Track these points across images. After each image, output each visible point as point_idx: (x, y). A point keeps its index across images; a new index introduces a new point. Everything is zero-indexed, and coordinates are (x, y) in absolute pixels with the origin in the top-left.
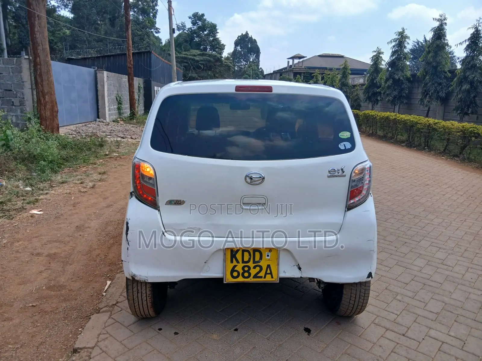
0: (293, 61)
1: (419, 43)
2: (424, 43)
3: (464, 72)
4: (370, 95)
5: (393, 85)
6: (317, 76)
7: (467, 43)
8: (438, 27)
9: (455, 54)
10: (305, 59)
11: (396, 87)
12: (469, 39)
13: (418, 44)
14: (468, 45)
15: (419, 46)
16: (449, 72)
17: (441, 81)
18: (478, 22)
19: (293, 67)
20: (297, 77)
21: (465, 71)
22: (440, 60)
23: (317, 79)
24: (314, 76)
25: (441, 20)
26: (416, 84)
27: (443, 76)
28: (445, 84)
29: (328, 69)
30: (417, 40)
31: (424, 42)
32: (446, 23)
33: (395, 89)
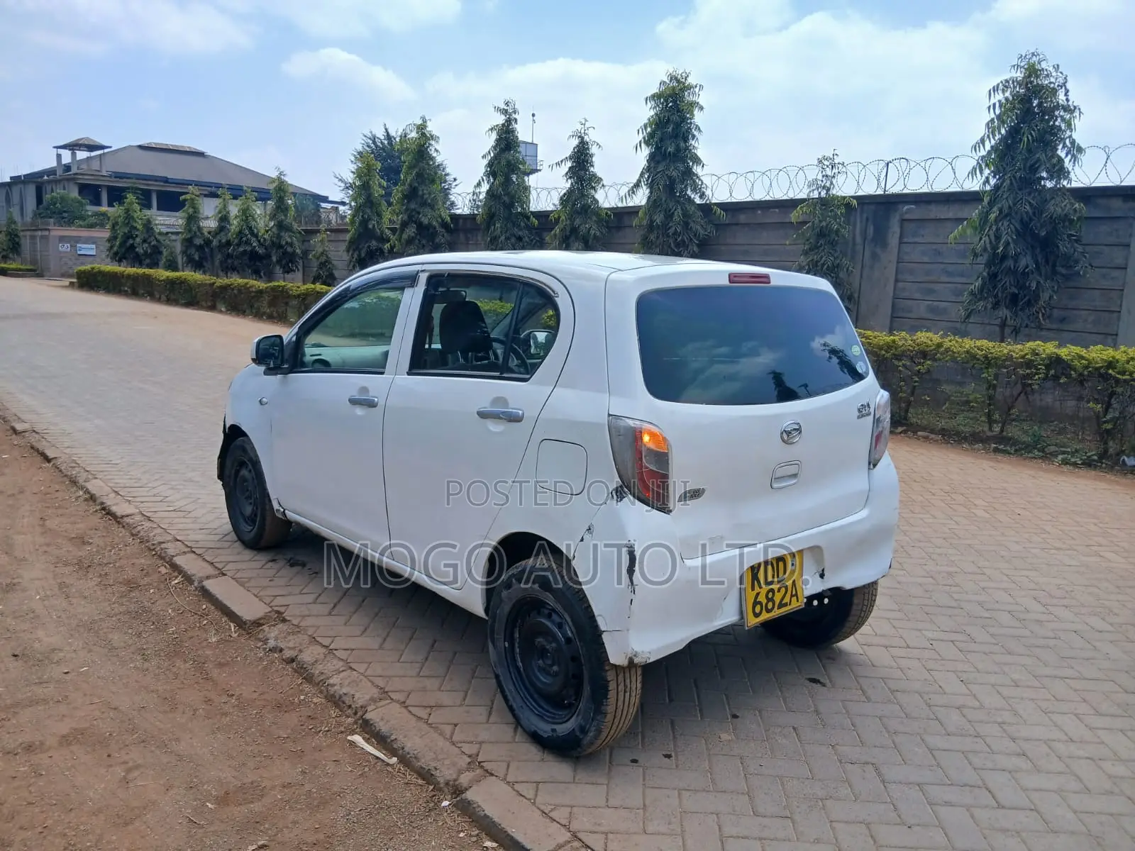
0: (74, 155)
1: (377, 140)
2: (386, 142)
3: (570, 219)
4: (363, 255)
5: (418, 237)
6: (192, 200)
7: (569, 164)
8: (503, 125)
9: (448, 170)
10: (106, 151)
11: (424, 242)
12: (571, 157)
13: (374, 142)
14: (570, 168)
15: (377, 146)
16: (534, 217)
17: (520, 233)
18: (583, 126)
19: (74, 170)
20: (128, 200)
21: (572, 216)
22: (516, 191)
23: (194, 208)
24: (185, 200)
25: (506, 111)
26: (462, 236)
27: (522, 224)
28: (527, 239)
29: (228, 186)
30: (371, 132)
31: (385, 139)
32: (516, 120)
33: (424, 246)
